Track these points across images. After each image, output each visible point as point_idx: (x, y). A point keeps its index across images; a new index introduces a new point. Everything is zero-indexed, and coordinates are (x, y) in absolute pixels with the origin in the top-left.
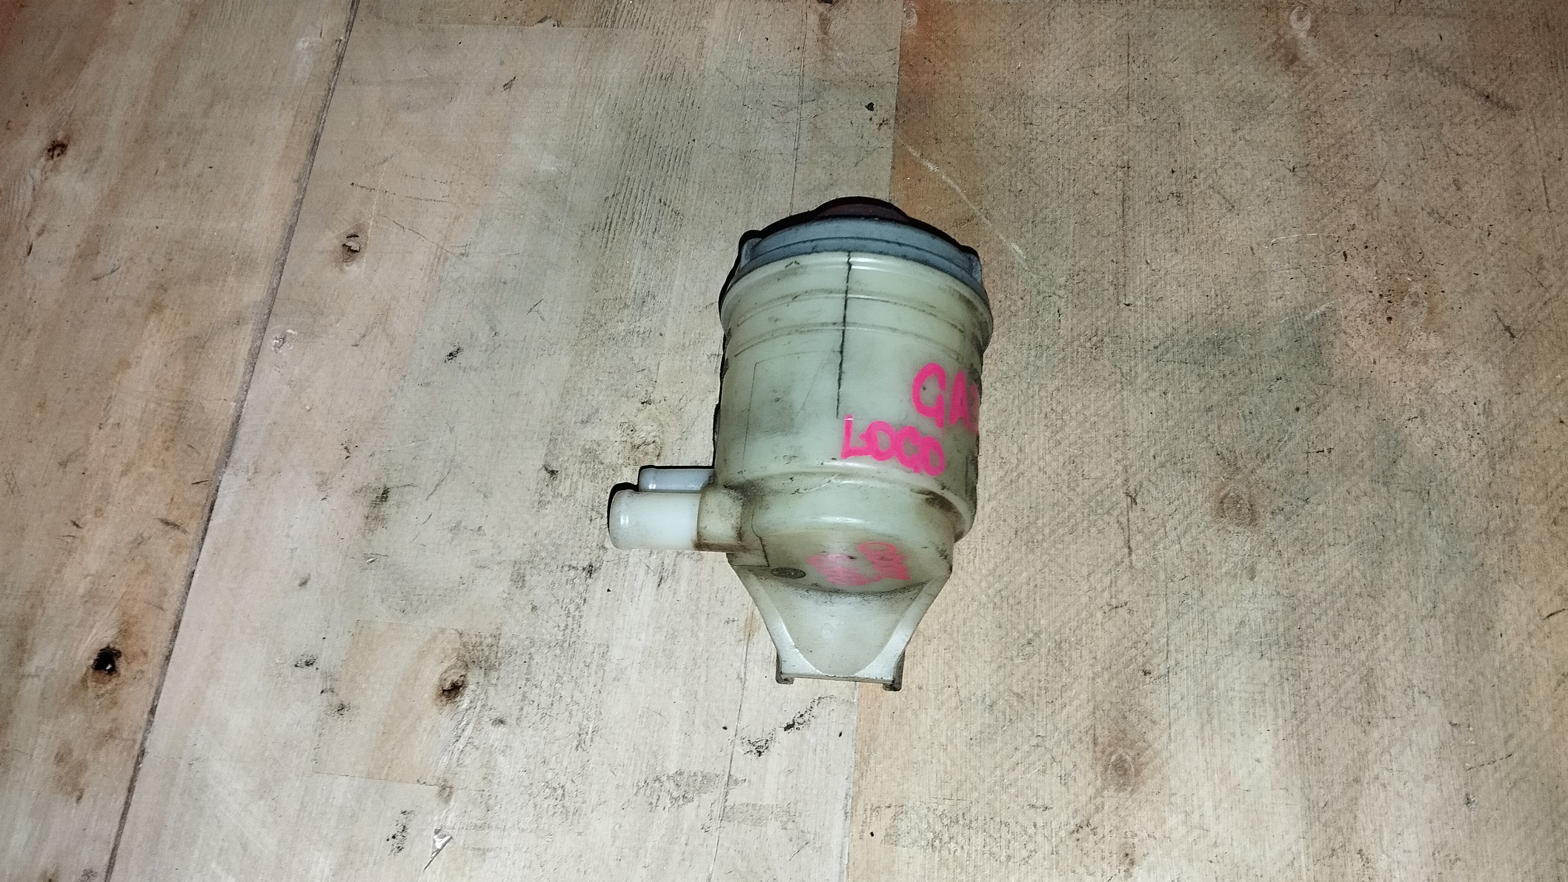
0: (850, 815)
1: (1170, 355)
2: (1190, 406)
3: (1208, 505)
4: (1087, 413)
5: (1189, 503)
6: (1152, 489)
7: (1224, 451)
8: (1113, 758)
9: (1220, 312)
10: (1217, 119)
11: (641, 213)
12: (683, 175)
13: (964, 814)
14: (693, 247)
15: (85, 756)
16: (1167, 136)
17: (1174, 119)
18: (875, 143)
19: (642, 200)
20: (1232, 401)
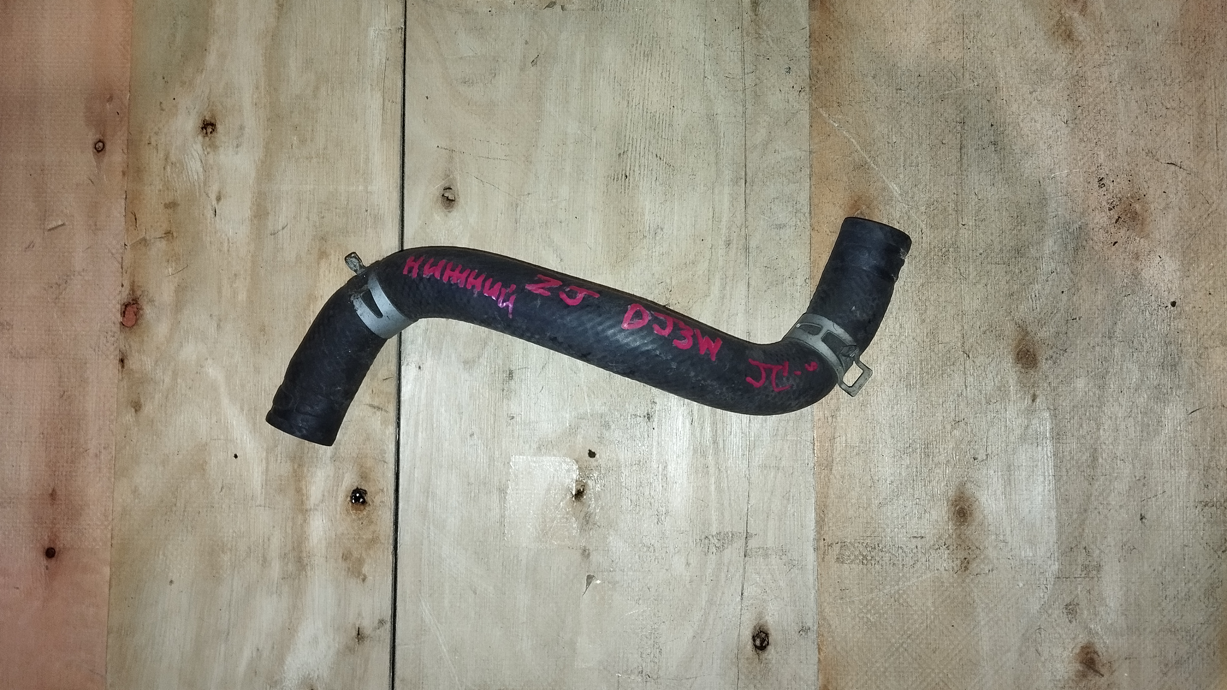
0: (816, 549)
1: (989, 259)
2: (1001, 293)
4: (940, 300)
5: (999, 356)
6: (979, 349)
7: (1020, 322)
8: (957, 508)
9: (1019, 228)
10: (1020, 83)
11: (645, 165)
12: (670, 135)
13: (878, 544)
14: (683, 191)
15: (361, 555)
16: (988, 97)
17: (993, 84)
18: (797, 106)
19: (644, 156)
20: (1025, 289)
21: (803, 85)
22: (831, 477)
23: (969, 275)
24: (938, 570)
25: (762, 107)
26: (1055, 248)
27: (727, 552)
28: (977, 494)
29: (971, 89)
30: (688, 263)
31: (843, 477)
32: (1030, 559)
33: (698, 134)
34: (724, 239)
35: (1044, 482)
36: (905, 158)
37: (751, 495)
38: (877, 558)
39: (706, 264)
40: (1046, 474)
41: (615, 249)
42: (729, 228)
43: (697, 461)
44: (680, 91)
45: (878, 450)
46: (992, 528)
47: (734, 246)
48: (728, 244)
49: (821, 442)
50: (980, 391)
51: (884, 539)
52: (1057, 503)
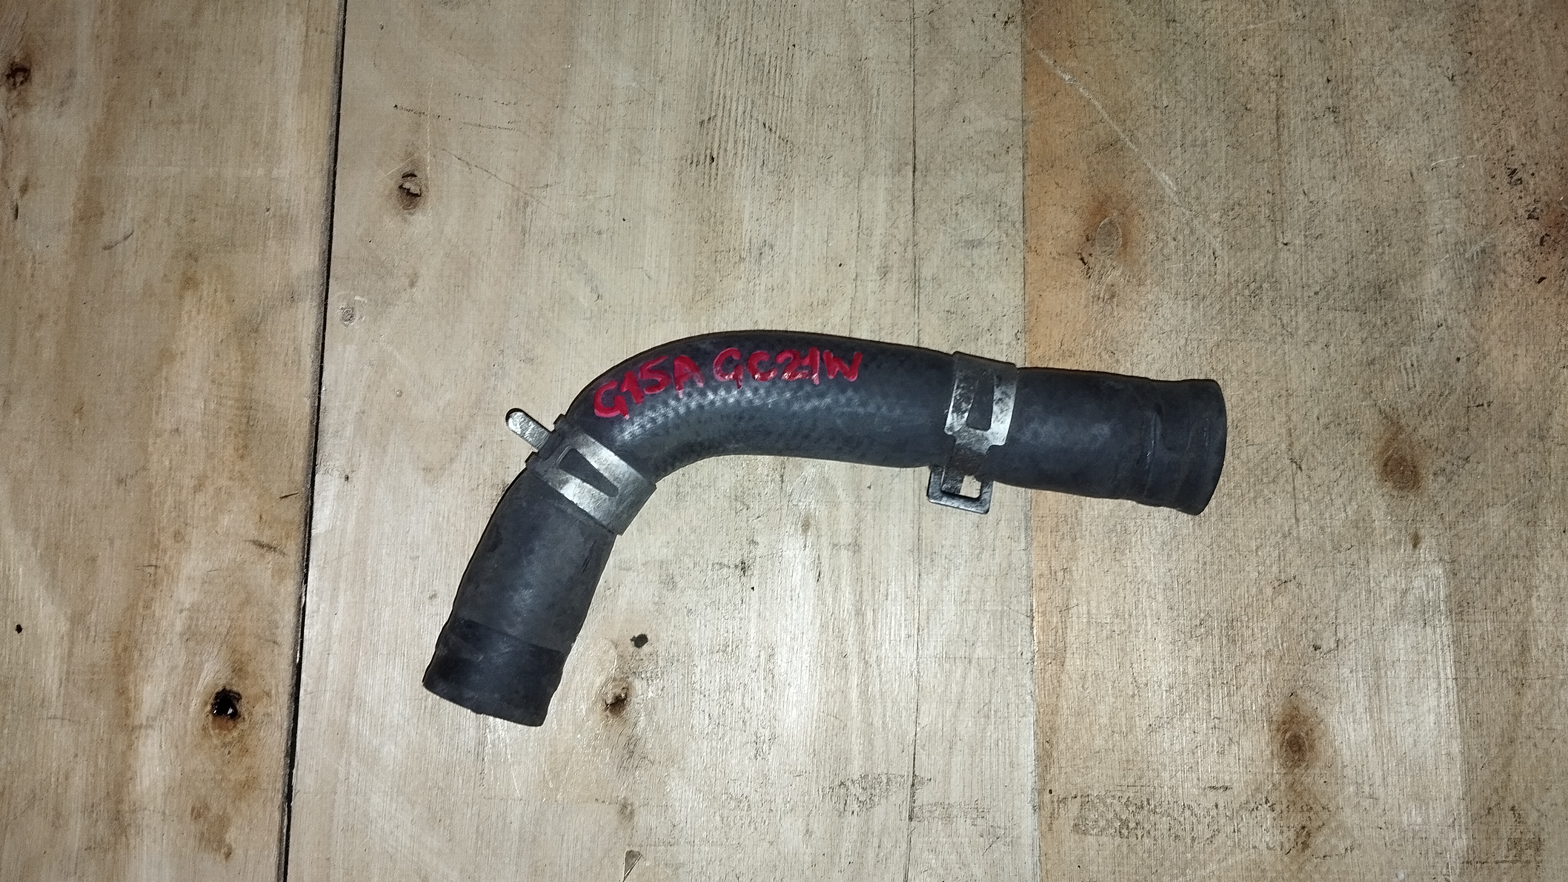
0: (1037, 808)
1: (1331, 302)
2: (1353, 360)
3: (1372, 469)
4: (1248, 370)
5: (1354, 467)
6: (1317, 454)
7: (1388, 409)
8: (1288, 735)
9: (1380, 250)
10: (1372, 14)
11: (744, 141)
12: (787, 91)
13: (1148, 800)
14: (808, 184)
15: (225, 810)
16: (1321, 35)
17: (1327, 14)
18: (1001, 47)
19: (743, 124)
20: (1393, 352)
21: (1011, 12)
22: (1063, 677)
23: (1297, 329)
24: (1254, 847)
25: (942, 47)
26: (1442, 285)
27: (879, 811)
28: (1322, 712)
29: (1293, 20)
30: (815, 303)
31: (1084, 678)
32: (1417, 828)
33: (834, 91)
34: (877, 263)
35: (1438, 690)
36: (1183, 132)
37: (923, 709)
38: (1146, 826)
39: (847, 306)
40: (1442, 675)
41: (691, 278)
42: (885, 246)
43: (827, 646)
44: (805, 20)
45: (1146, 631)
46: (1349, 772)
47: (894, 276)
48: (884, 272)
49: (1044, 614)
50: (1322, 528)
51: (1158, 790)
52: (1462, 728)
